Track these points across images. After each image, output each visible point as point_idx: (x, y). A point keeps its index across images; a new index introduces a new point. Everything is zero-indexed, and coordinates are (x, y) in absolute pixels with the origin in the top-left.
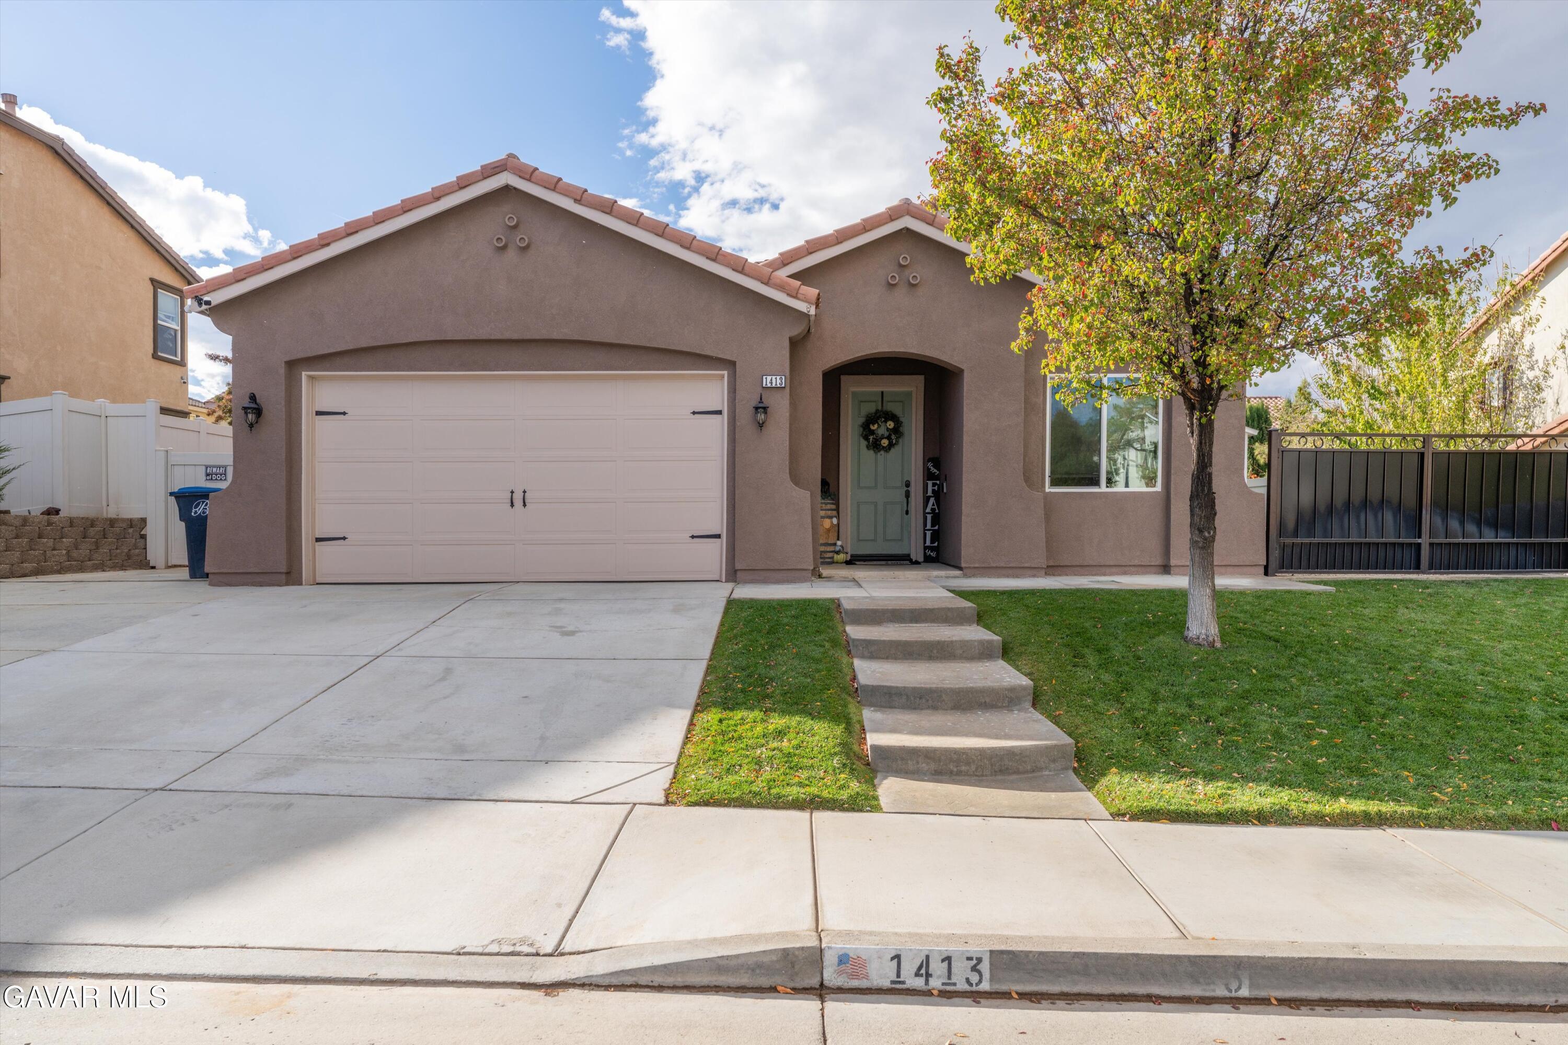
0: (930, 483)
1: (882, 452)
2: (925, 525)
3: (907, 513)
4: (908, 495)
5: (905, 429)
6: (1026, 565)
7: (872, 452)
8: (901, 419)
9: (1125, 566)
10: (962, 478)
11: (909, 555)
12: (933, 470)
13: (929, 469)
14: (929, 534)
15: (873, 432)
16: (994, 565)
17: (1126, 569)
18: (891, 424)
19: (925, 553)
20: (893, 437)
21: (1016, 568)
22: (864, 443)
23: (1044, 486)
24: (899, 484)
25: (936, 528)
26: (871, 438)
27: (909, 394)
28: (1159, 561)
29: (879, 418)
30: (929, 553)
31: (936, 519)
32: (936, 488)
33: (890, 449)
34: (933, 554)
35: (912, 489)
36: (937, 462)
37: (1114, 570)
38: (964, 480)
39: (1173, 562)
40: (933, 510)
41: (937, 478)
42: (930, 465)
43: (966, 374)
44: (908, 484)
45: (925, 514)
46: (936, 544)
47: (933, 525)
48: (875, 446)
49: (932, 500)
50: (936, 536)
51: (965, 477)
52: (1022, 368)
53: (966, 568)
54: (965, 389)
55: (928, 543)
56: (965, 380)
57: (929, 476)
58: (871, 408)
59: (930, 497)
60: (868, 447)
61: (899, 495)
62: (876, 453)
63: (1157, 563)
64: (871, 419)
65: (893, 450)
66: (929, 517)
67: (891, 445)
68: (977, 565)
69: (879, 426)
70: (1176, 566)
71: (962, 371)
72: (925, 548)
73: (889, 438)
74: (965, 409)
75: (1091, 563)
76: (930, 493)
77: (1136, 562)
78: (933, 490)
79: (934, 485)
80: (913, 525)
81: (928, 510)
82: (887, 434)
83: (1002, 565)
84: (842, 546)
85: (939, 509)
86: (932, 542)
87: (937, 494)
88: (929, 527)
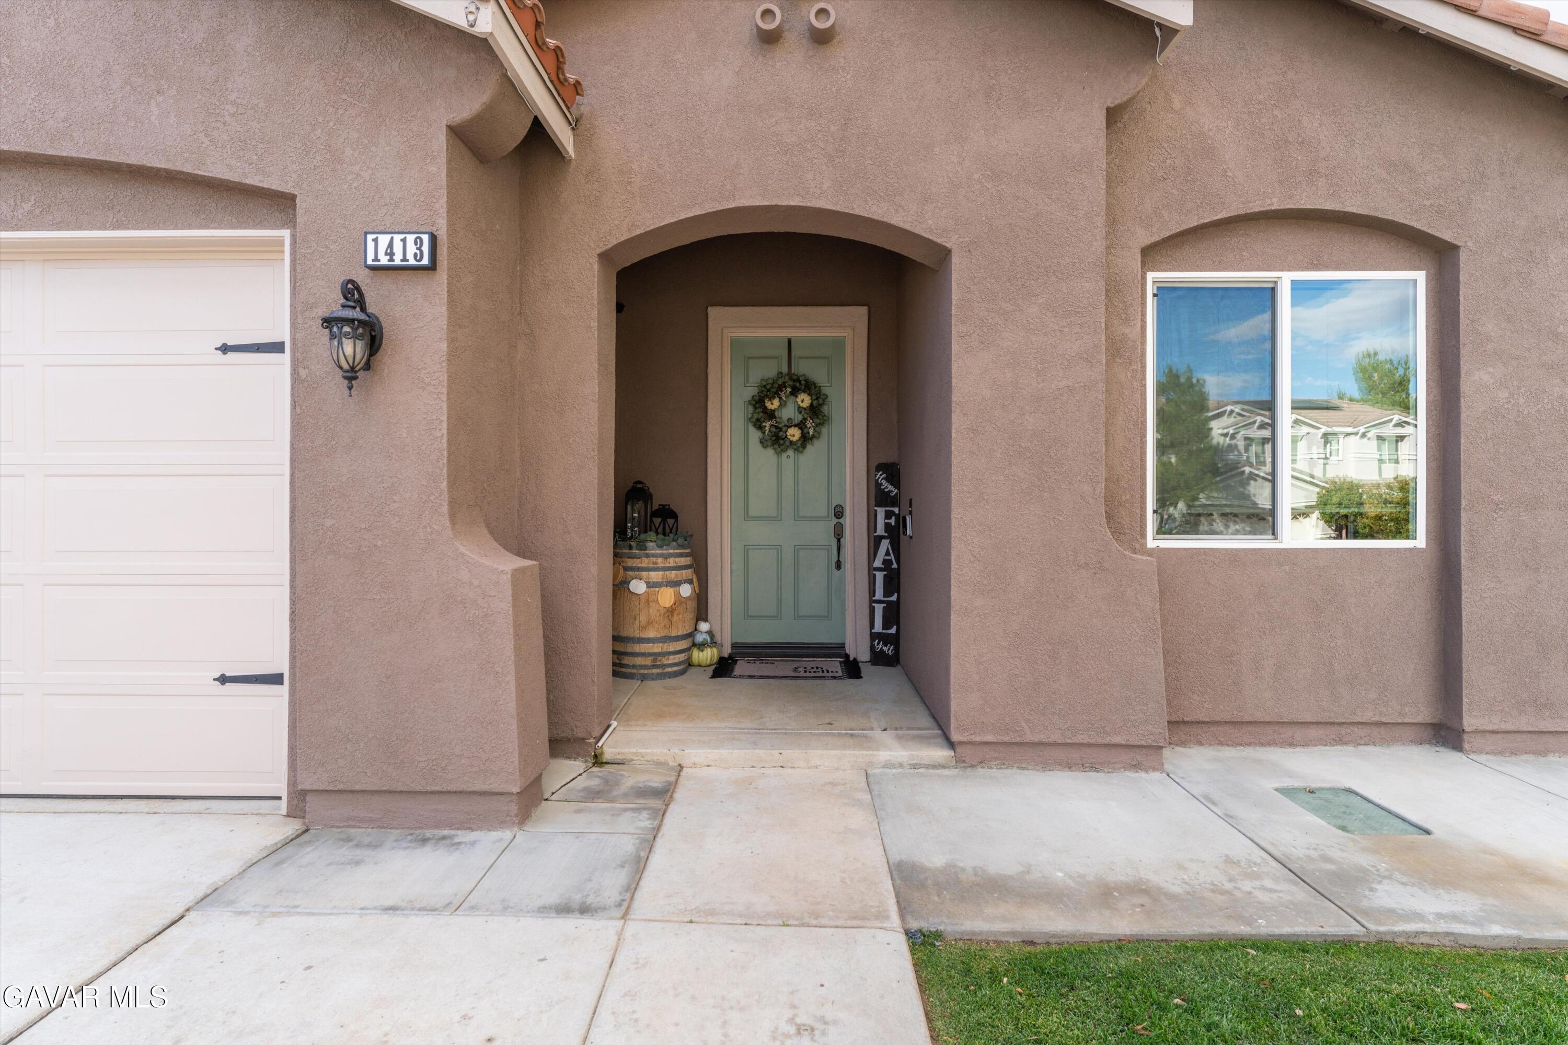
0: (881, 512)
1: (790, 452)
2: (872, 592)
3: (839, 565)
4: (839, 535)
5: (831, 409)
6: (1117, 739)
7: (770, 452)
8: (825, 391)
9: (1340, 724)
10: (948, 520)
11: (842, 646)
12: (887, 486)
13: (878, 485)
14: (879, 609)
15: (771, 415)
16: (1036, 739)
17: (1343, 730)
18: (804, 400)
19: (872, 647)
20: (809, 423)
21: (1090, 745)
22: (755, 435)
23: (1143, 536)
24: (823, 512)
25: (894, 598)
26: (767, 424)
27: (838, 345)
28: (1423, 713)
29: (781, 387)
30: (879, 646)
31: (893, 581)
32: (892, 521)
33: (804, 446)
34: (889, 650)
35: (847, 521)
36: (892, 471)
37: (1313, 732)
38: (954, 523)
39: (1469, 722)
40: (887, 563)
41: (894, 501)
42: (881, 476)
43: (955, 260)
44: (839, 513)
45: (871, 570)
46: (893, 630)
47: (887, 593)
48: (777, 440)
49: (885, 545)
50: (893, 614)
51: (958, 515)
52: (1099, 246)
53: (961, 743)
54: (955, 297)
55: (878, 628)
56: (955, 276)
57: (881, 498)
58: (768, 371)
59: (881, 538)
60: (762, 442)
61: (822, 533)
62: (778, 454)
63: (1419, 719)
64: (769, 390)
65: (809, 447)
66: (880, 576)
67: (805, 439)
68: (990, 738)
69: (783, 405)
70: (1476, 732)
71: (945, 254)
72: (874, 636)
73: (801, 425)
74: (955, 348)
75: (1259, 716)
76: (881, 531)
77: (1368, 715)
78: (887, 526)
79: (888, 515)
80: (849, 588)
81: (878, 563)
82: (798, 418)
83: (1056, 737)
84: (710, 633)
85: (898, 562)
86: (886, 625)
87: (895, 533)
88: (879, 595)
